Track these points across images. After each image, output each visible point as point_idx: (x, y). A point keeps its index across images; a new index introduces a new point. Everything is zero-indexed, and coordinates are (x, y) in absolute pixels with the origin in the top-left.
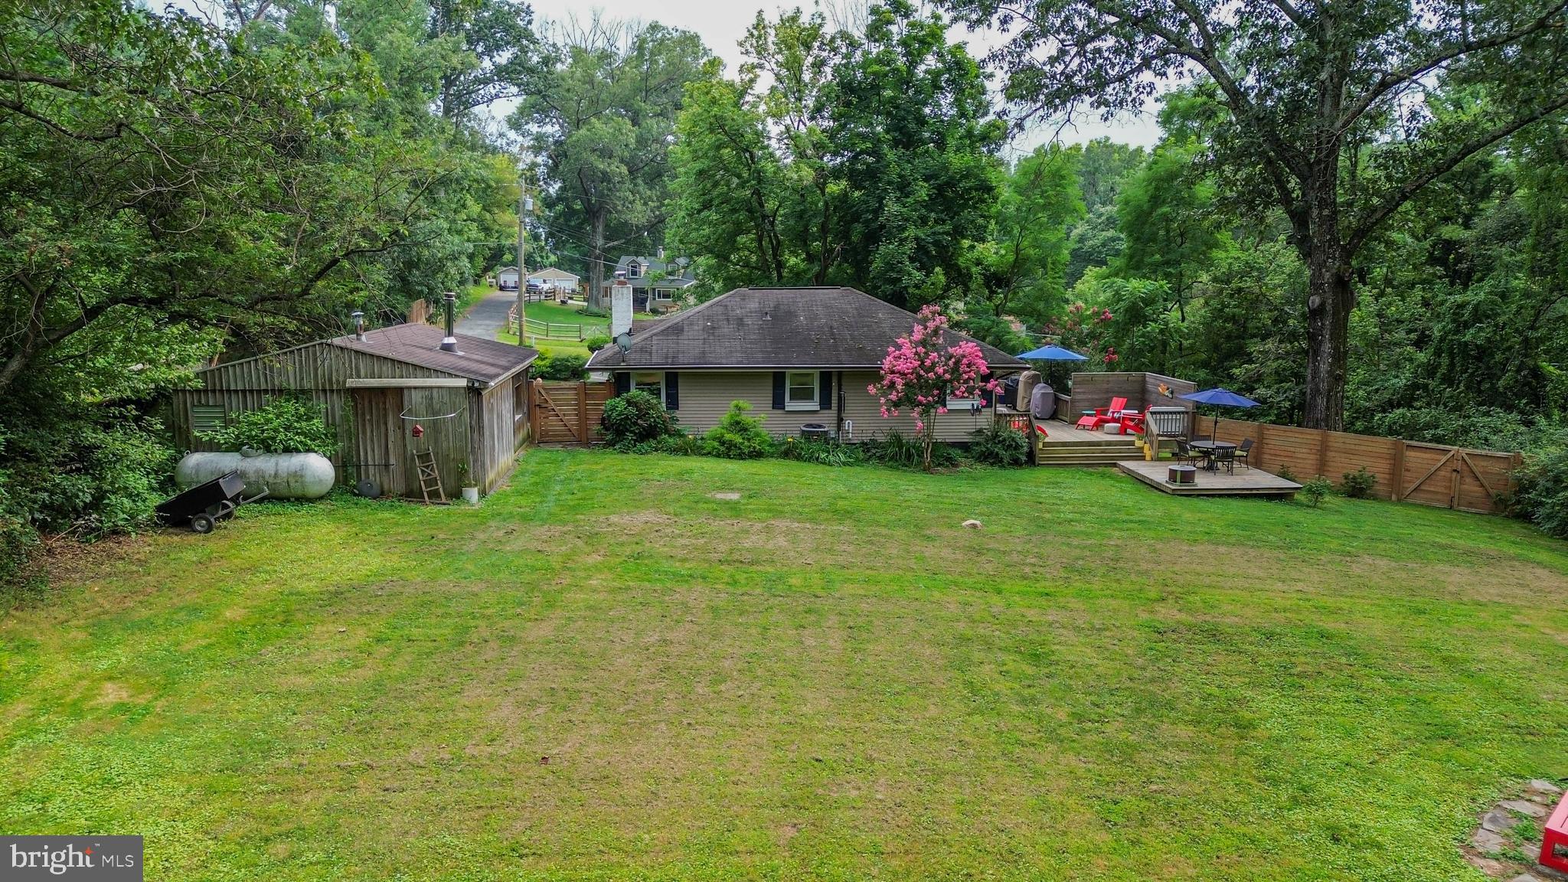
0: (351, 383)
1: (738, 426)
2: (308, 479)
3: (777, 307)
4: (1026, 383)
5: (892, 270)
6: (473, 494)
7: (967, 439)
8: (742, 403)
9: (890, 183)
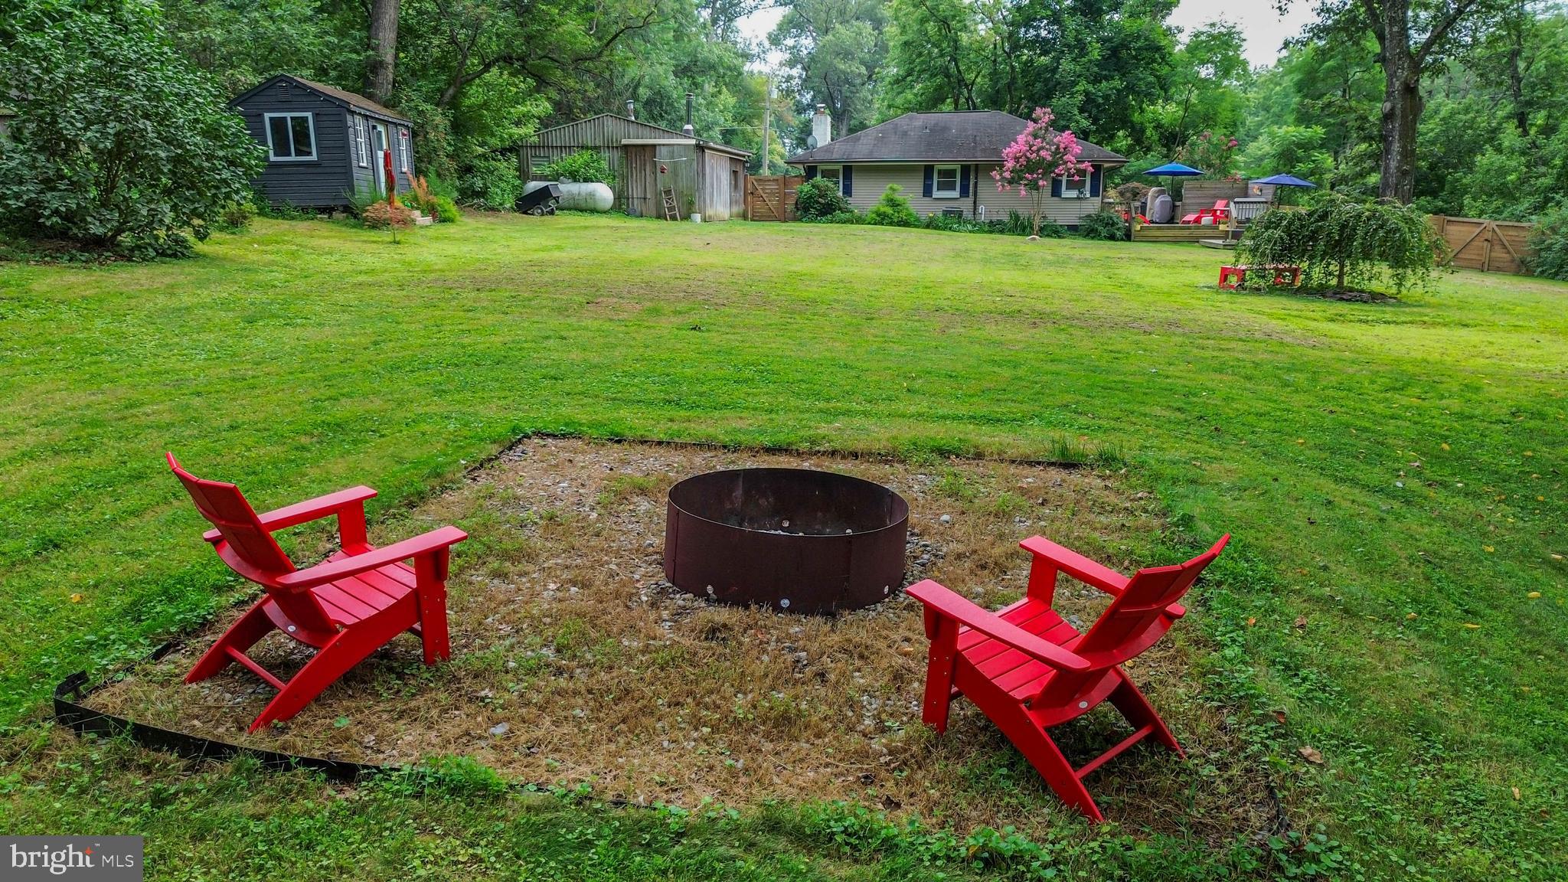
0: (624, 142)
1: (892, 203)
2: (598, 199)
3: (933, 127)
4: (1153, 196)
6: (697, 217)
7: (1077, 222)
8: (895, 186)
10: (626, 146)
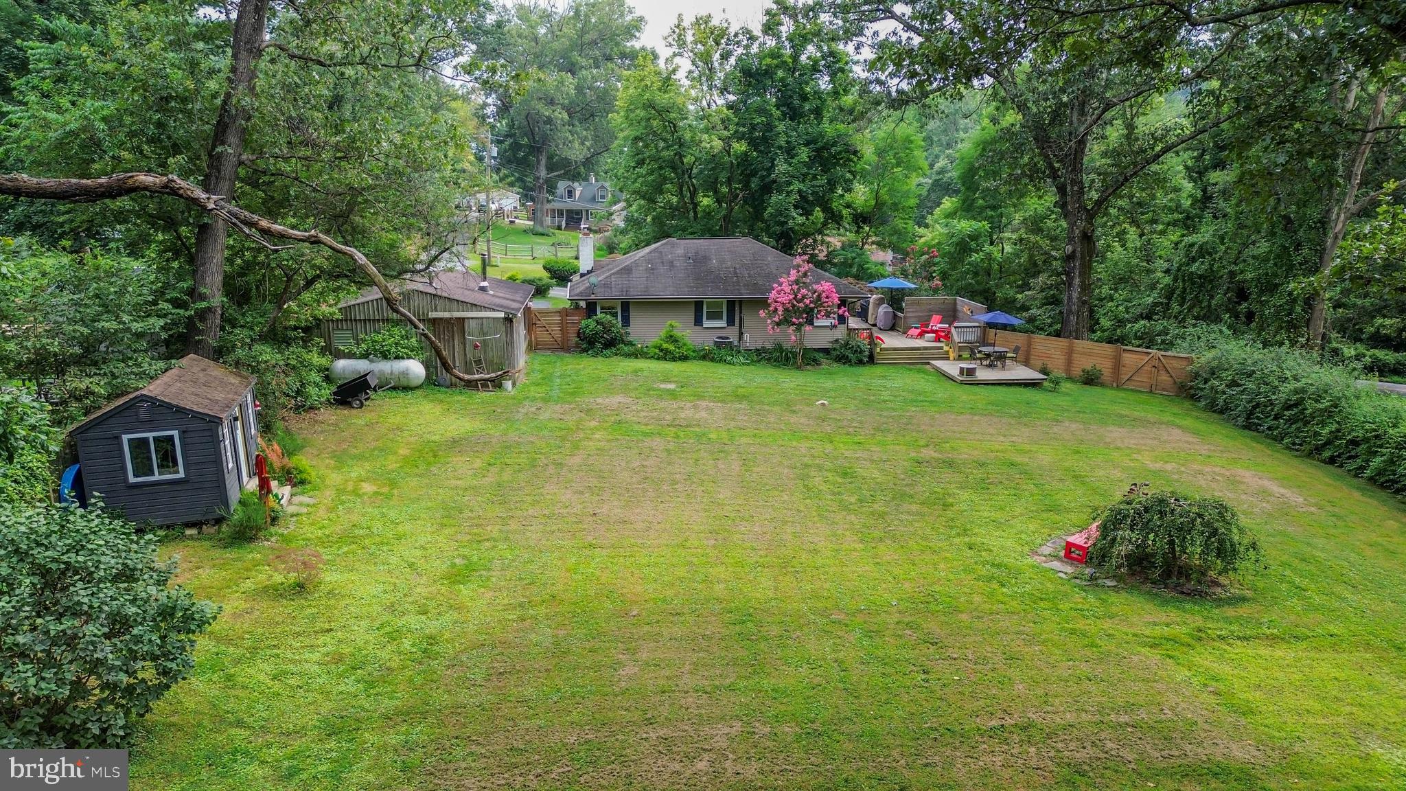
0: (432, 315)
1: (672, 339)
2: (411, 376)
3: (697, 253)
4: (874, 303)
5: (781, 215)
6: (508, 384)
7: (828, 346)
8: (674, 323)
9: (780, 148)
10: (434, 321)
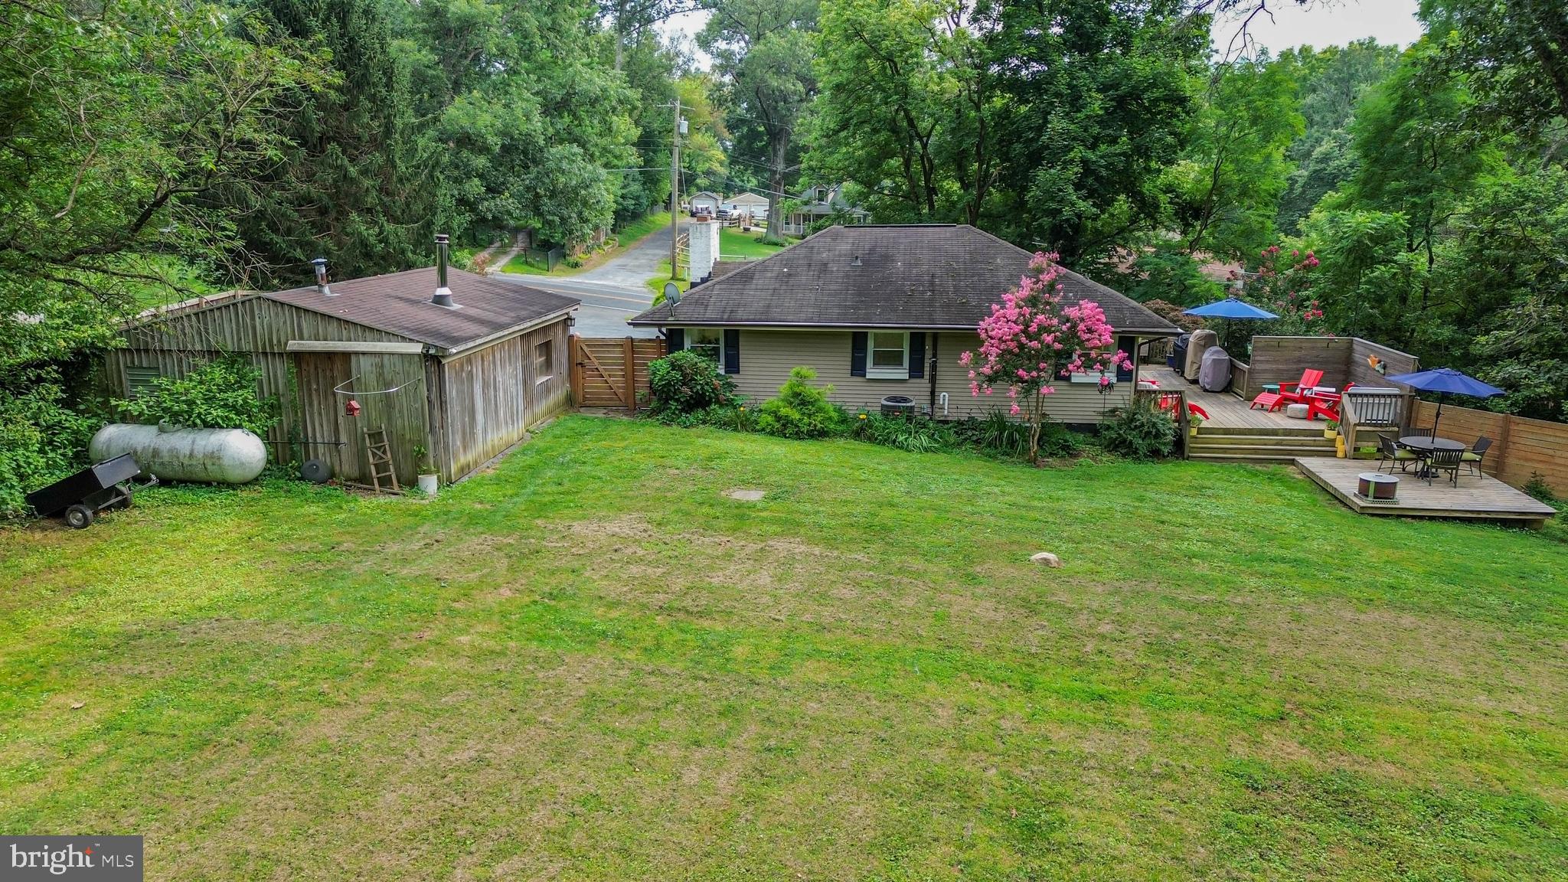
0: (293, 345)
1: (800, 400)
2: (226, 462)
3: (872, 250)
4: (1196, 344)
5: (1053, 199)
6: (430, 483)
7: (1097, 420)
8: (805, 370)
9: (1058, 95)
10: (298, 357)
